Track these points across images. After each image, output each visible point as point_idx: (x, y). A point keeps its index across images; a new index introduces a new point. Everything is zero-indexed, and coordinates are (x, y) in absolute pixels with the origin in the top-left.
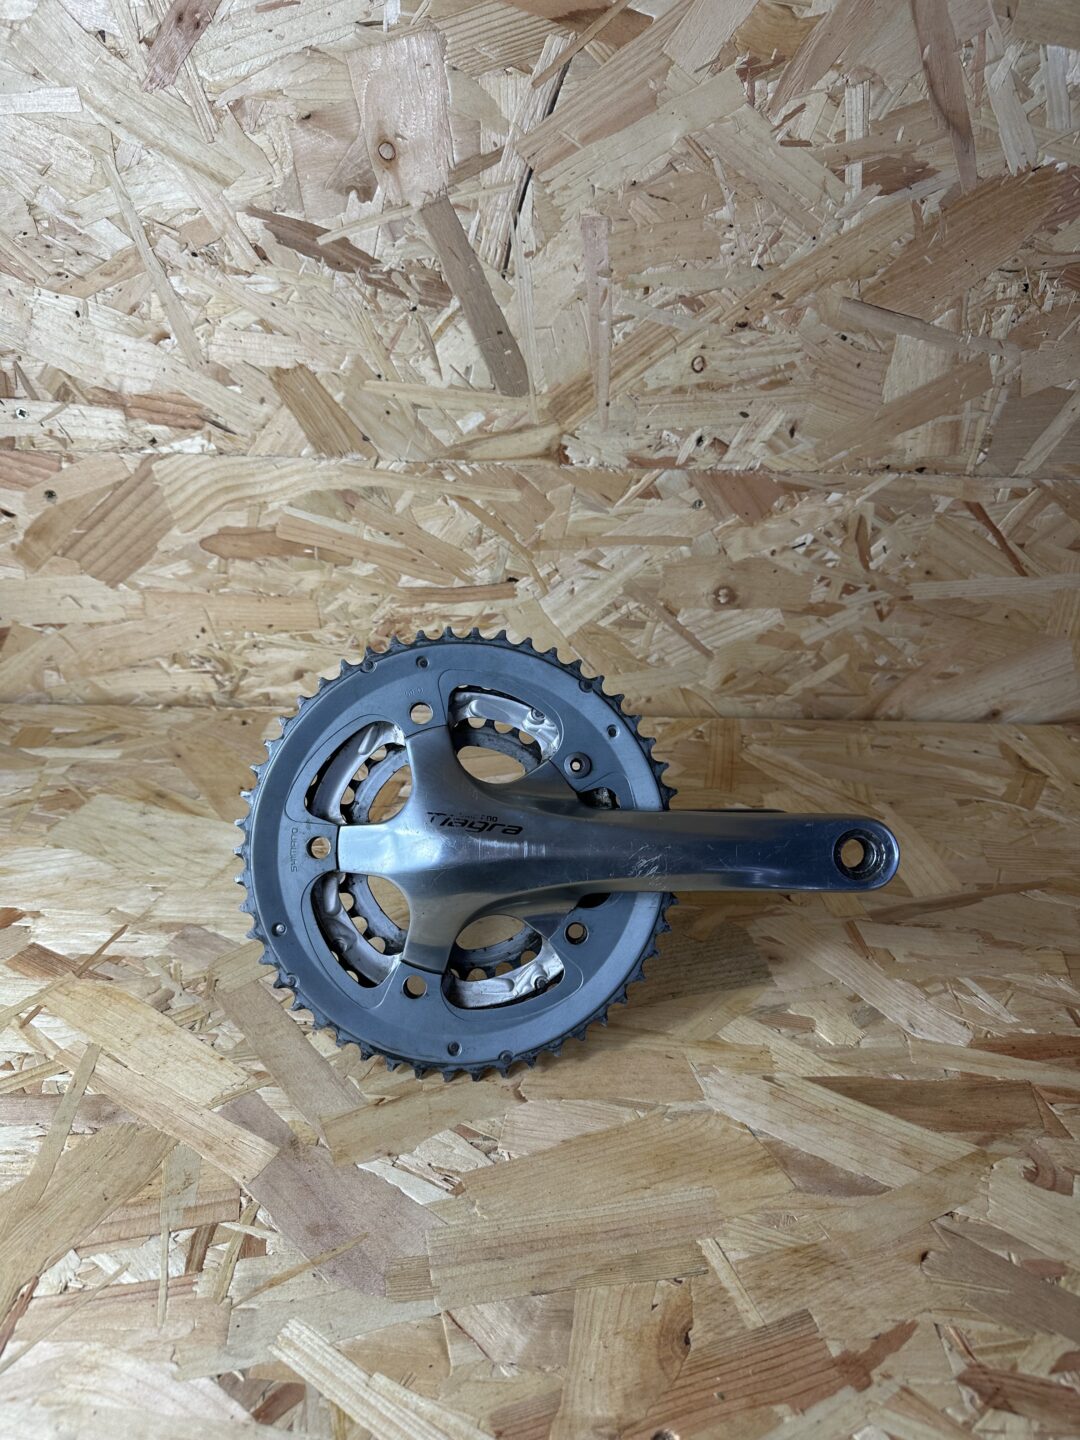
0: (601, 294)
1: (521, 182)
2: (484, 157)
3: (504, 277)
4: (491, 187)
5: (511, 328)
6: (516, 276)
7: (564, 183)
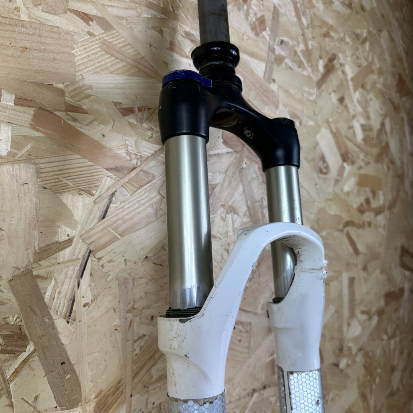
0: (128, 324)
1: (84, 259)
2: (60, 243)
3: (68, 322)
4: (64, 262)
5: (71, 359)
6: (77, 320)
7: (109, 259)
